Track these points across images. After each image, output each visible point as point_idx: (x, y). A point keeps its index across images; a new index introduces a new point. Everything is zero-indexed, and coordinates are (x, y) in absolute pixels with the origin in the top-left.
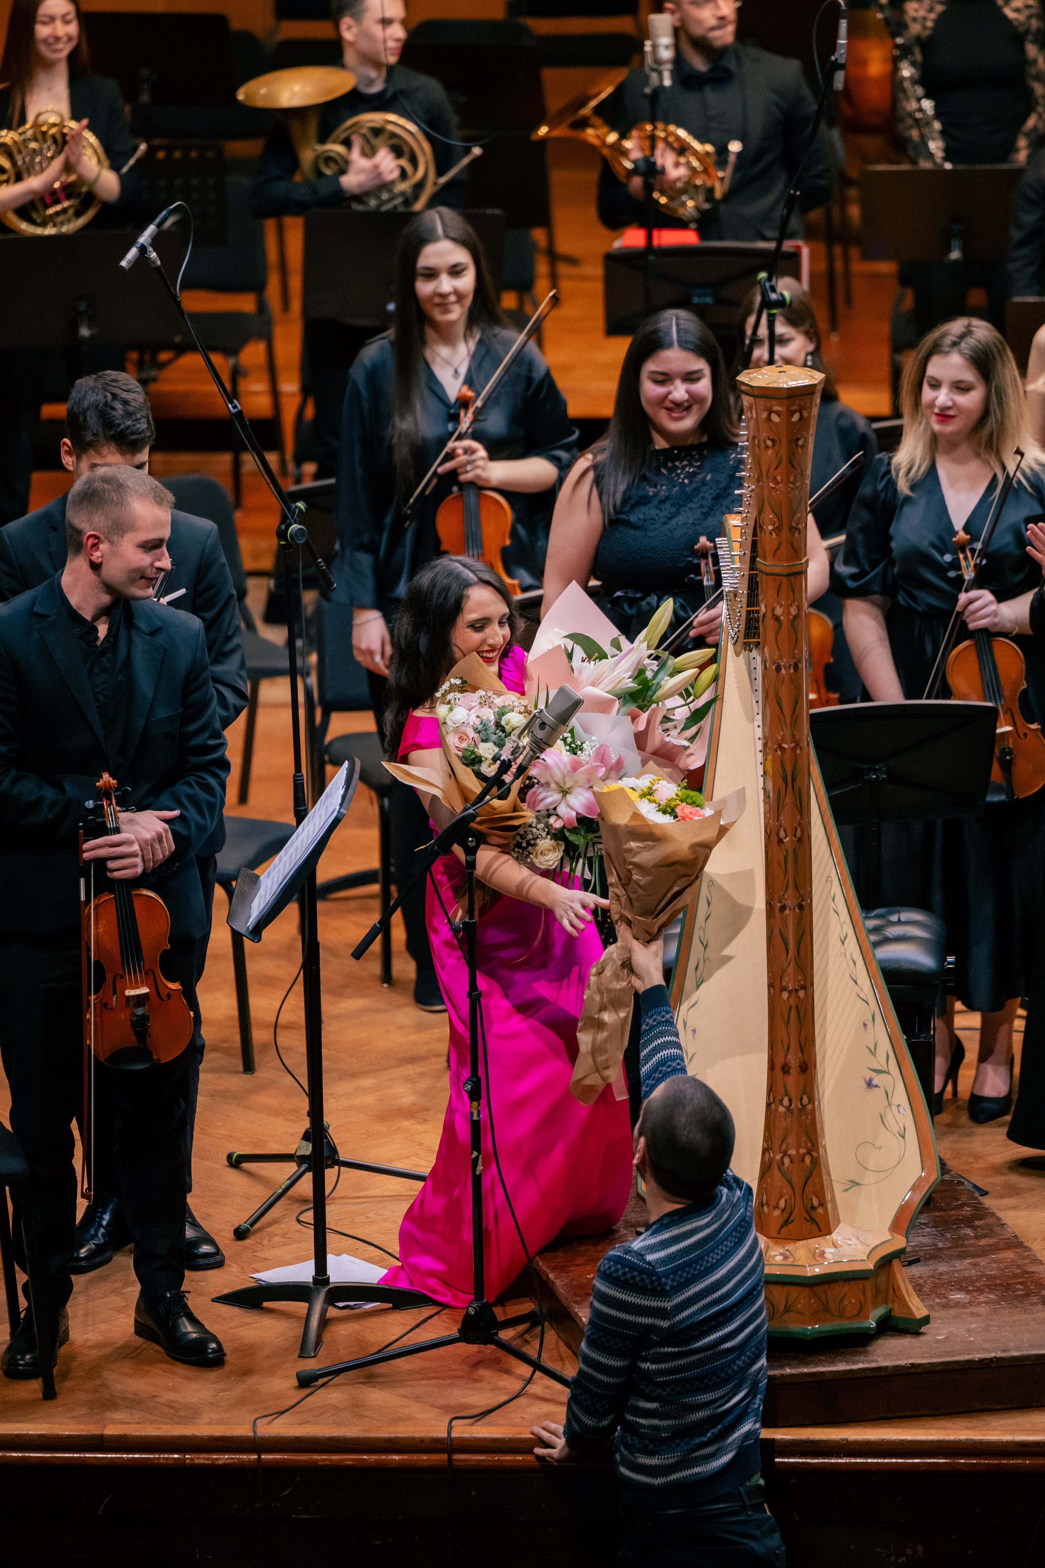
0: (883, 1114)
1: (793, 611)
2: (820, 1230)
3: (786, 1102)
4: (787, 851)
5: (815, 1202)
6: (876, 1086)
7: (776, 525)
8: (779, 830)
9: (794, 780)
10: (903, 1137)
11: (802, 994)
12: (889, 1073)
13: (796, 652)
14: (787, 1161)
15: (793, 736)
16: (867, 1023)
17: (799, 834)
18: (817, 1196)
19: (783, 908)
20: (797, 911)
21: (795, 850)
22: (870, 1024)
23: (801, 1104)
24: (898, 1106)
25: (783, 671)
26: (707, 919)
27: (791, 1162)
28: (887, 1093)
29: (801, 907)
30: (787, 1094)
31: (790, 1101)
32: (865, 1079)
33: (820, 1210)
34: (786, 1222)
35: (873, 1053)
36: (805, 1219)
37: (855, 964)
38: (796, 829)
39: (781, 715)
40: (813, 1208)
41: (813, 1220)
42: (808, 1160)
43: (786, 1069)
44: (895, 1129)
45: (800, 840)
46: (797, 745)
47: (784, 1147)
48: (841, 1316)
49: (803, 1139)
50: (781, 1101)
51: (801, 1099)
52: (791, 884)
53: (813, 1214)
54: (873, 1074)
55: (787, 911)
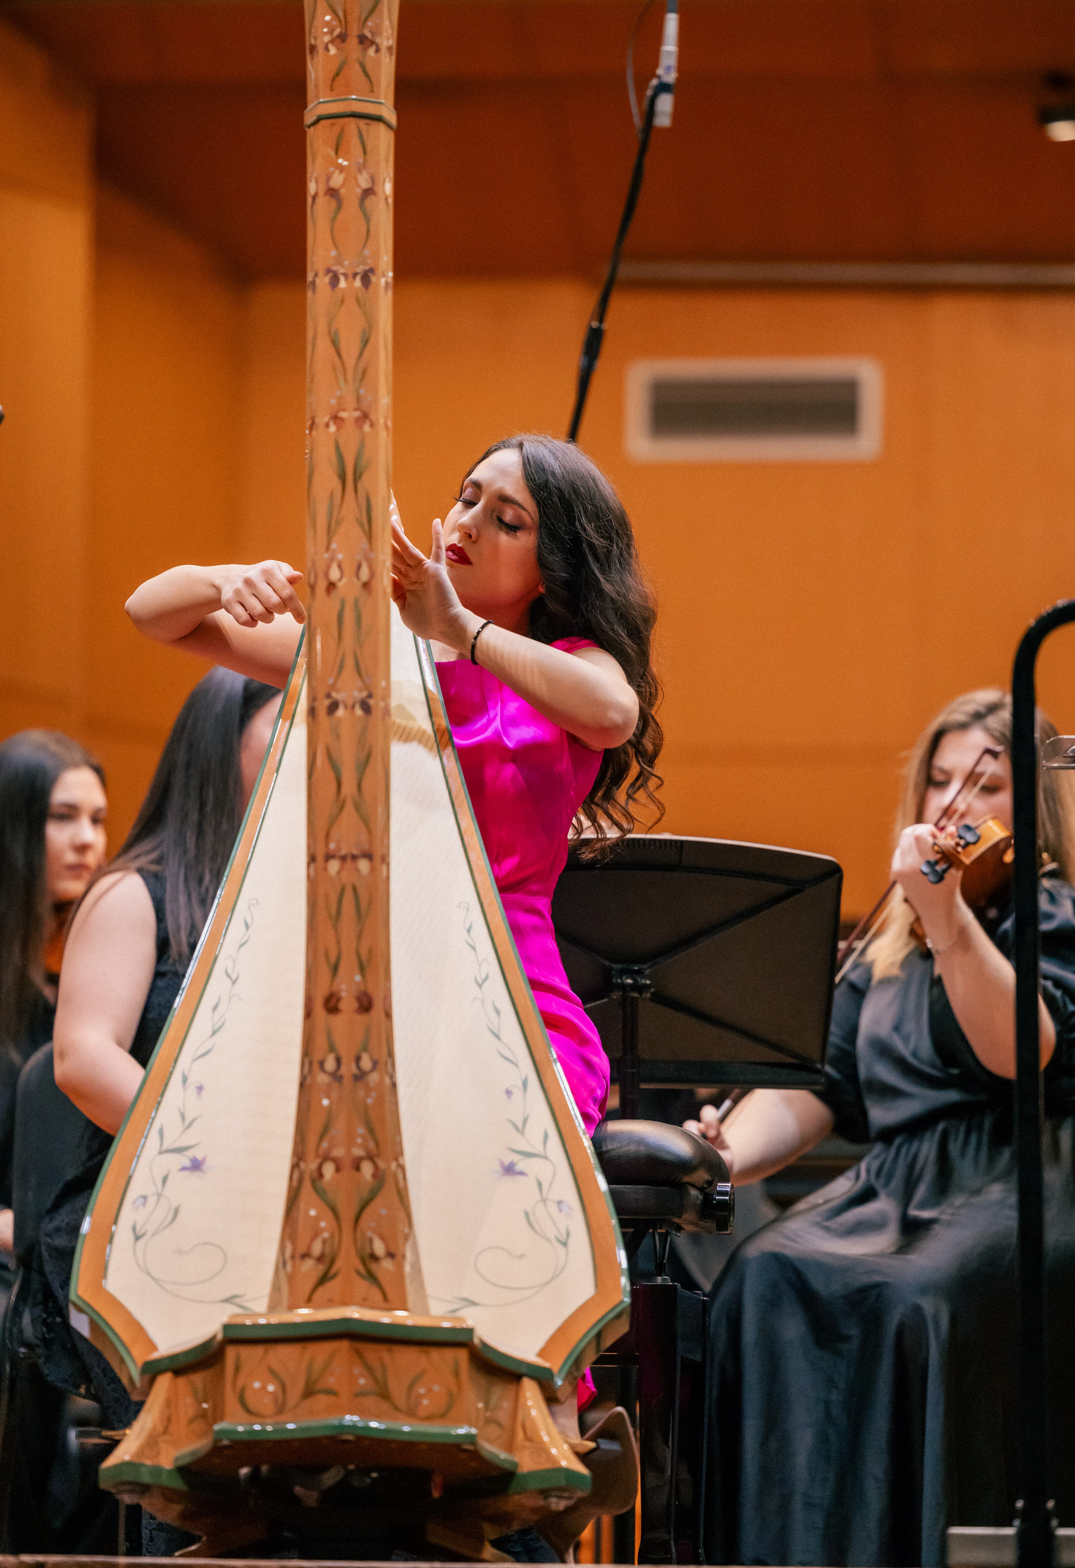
0: (530, 1211)
1: (363, 182)
2: (386, 1299)
3: (330, 1064)
4: (343, 603)
5: (379, 1248)
6: (522, 1173)
7: (337, 31)
8: (328, 567)
9: (357, 478)
10: (565, 1244)
11: (364, 865)
12: (546, 1158)
13: (367, 252)
14: (329, 1170)
15: (358, 399)
16: (514, 1090)
17: (365, 574)
18: (382, 1238)
19: (333, 707)
20: (359, 712)
21: (356, 603)
22: (517, 1093)
23: (358, 1067)
24: (560, 1203)
25: (343, 284)
26: (241, 946)
27: (338, 1169)
28: (540, 1185)
29: (366, 708)
30: (332, 1049)
31: (338, 1061)
32: (502, 1164)
33: (387, 1265)
34: (324, 1279)
35: (520, 1129)
36: (359, 1273)
37: (498, 1012)
38: (359, 567)
39: (336, 359)
40: (374, 1258)
41: (372, 1277)
42: (367, 1169)
43: (332, 1005)
44: (551, 1233)
45: (366, 585)
46: (365, 416)
47: (325, 1145)
48: (411, 1413)
49: (361, 1130)
50: (322, 1064)
51: (358, 1059)
52: (350, 663)
53: (374, 1267)
54: (516, 1158)
55: (341, 712)
